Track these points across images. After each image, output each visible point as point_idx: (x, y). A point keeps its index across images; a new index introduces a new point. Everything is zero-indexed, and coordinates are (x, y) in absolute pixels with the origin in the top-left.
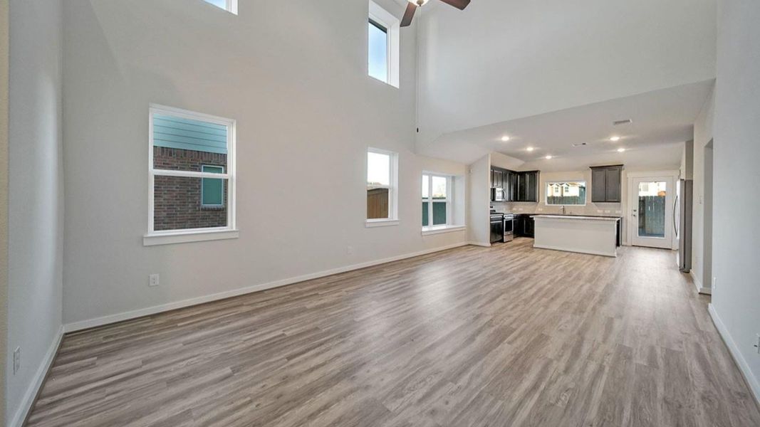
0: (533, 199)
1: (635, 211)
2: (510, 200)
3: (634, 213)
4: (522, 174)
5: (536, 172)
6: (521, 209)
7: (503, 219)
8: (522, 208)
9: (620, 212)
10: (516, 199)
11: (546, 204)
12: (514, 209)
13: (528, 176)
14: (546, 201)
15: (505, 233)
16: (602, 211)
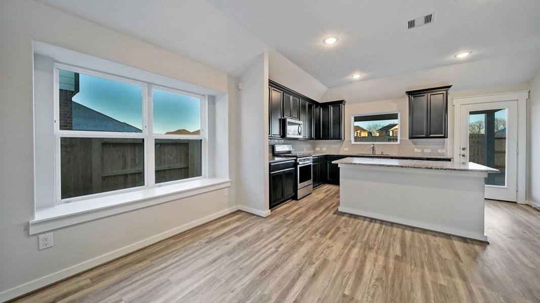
0: (338, 137)
1: (464, 149)
2: (311, 138)
3: (463, 152)
4: (325, 106)
5: (341, 102)
6: (324, 149)
7: (296, 164)
8: (326, 148)
9: (444, 151)
10: (318, 137)
11: (353, 142)
12: (318, 149)
13: (331, 108)
14: (352, 139)
15: (300, 185)
16: (420, 150)
